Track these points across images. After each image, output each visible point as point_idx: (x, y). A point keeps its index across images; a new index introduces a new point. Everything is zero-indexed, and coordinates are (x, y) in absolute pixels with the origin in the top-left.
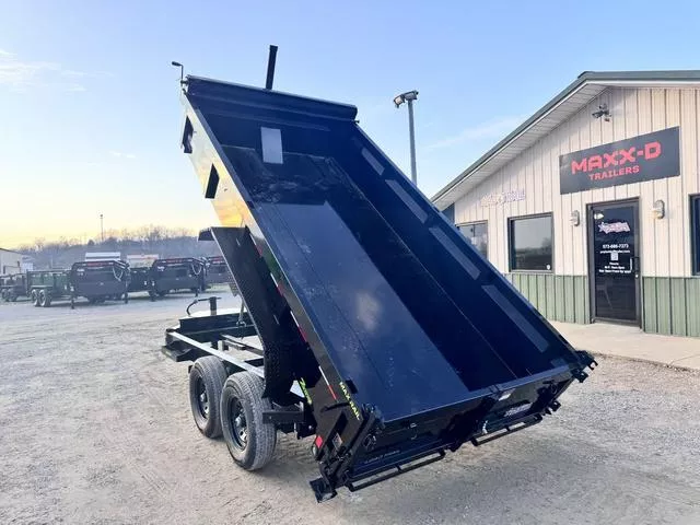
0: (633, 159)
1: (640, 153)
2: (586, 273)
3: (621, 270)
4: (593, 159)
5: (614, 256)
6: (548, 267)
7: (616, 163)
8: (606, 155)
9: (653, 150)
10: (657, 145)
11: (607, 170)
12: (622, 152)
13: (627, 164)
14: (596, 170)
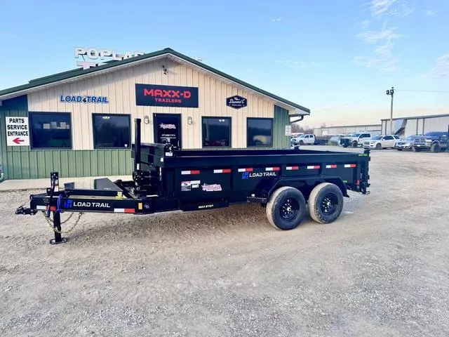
0: (179, 96)
1: (181, 94)
4: (157, 90)
5: (169, 140)
7: (170, 96)
8: (164, 91)
9: (187, 95)
10: (189, 93)
11: (165, 98)
12: (173, 91)
13: (176, 98)
14: (159, 97)
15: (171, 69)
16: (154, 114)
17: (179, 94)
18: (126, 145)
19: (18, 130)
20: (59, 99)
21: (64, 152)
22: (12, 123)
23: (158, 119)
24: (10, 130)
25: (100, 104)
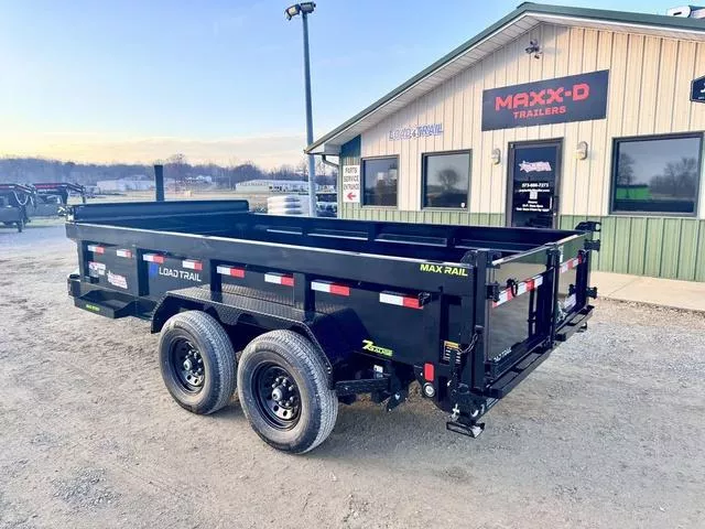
0: (561, 100)
1: (568, 94)
2: (503, 211)
3: (539, 208)
4: (519, 96)
5: (534, 195)
6: (463, 205)
7: (543, 102)
8: (532, 94)
9: (581, 92)
10: (585, 87)
11: (533, 109)
12: (550, 91)
13: (555, 103)
14: (520, 108)
15: (549, 44)
16: (509, 143)
17: (562, 95)
19: (351, 183)
20: (388, 137)
21: (390, 212)
22: (348, 174)
24: (346, 183)
25: (432, 136)
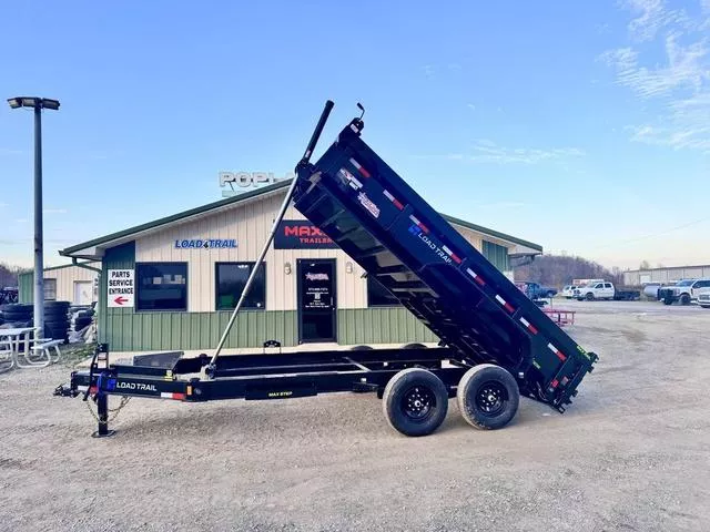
2: (296, 308)
3: (322, 305)
4: (302, 228)
5: (317, 296)
7: (320, 235)
8: (312, 228)
11: (314, 238)
14: (305, 236)
16: (298, 260)
18: (259, 305)
19: (121, 287)
20: (174, 245)
21: (177, 315)
22: (115, 278)
23: (304, 267)
24: (113, 287)
25: (226, 249)
